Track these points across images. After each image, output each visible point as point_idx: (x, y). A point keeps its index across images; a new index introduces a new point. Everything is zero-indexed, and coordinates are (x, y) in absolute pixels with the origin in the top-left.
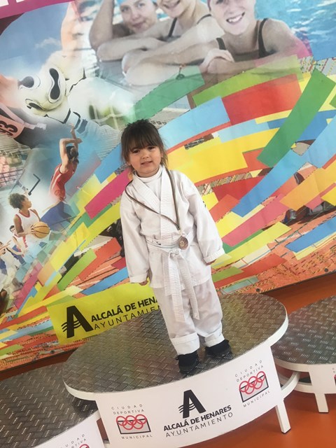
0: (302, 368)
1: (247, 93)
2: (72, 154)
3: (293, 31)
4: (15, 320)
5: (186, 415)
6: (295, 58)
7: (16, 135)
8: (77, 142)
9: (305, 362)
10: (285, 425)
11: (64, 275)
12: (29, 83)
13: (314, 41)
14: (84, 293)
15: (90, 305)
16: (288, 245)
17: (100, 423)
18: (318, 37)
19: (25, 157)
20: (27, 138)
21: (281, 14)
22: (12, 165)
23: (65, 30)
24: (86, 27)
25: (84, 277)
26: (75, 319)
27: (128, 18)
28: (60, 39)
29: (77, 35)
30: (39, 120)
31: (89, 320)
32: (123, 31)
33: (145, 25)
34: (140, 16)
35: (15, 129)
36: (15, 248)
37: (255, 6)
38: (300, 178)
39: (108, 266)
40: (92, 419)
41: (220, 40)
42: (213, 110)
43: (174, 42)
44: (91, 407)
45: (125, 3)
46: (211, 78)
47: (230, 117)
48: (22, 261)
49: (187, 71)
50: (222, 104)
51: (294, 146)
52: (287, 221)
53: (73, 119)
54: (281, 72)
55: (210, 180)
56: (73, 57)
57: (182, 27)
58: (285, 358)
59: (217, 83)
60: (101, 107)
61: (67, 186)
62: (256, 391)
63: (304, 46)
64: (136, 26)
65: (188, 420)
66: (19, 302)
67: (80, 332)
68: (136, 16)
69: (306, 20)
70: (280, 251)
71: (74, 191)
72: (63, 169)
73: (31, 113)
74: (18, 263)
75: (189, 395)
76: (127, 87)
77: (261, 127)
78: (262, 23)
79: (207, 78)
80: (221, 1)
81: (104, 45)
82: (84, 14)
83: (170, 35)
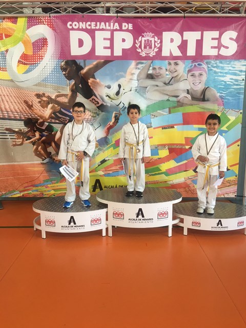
0: (182, 216)
1: (193, 113)
2: (117, 119)
3: (219, 94)
6: (216, 105)
7: (98, 105)
8: (120, 114)
9: (183, 215)
10: (170, 234)
11: (99, 165)
12: (109, 87)
13: (226, 100)
14: (105, 175)
15: (107, 181)
16: (193, 181)
18: (228, 99)
19: (98, 115)
20: (101, 107)
21: (215, 87)
22: (92, 117)
23: (129, 71)
25: (106, 169)
26: (98, 185)
27: (154, 72)
29: (133, 74)
30: (108, 102)
31: (103, 187)
32: (151, 77)
33: (160, 77)
34: (159, 73)
35: (98, 103)
37: (206, 81)
39: (117, 167)
40: (105, 210)
41: (188, 90)
42: (178, 116)
43: (170, 86)
44: (106, 206)
45: (154, 67)
46: (180, 104)
47: (184, 121)
49: (172, 99)
50: (182, 115)
52: (195, 171)
54: (209, 109)
55: (168, 145)
56: (129, 82)
57: (175, 81)
58: (177, 213)
61: (111, 131)
62: (163, 217)
63: (222, 101)
64: (156, 76)
65: (138, 218)
67: (98, 190)
68: (158, 72)
70: (189, 182)
71: (113, 133)
72: (111, 124)
73: (106, 99)
75: (140, 210)
76: (146, 98)
77: (195, 129)
78: (207, 88)
79: (179, 104)
80: (192, 75)
81: (142, 80)
82: (138, 67)
83: (169, 83)
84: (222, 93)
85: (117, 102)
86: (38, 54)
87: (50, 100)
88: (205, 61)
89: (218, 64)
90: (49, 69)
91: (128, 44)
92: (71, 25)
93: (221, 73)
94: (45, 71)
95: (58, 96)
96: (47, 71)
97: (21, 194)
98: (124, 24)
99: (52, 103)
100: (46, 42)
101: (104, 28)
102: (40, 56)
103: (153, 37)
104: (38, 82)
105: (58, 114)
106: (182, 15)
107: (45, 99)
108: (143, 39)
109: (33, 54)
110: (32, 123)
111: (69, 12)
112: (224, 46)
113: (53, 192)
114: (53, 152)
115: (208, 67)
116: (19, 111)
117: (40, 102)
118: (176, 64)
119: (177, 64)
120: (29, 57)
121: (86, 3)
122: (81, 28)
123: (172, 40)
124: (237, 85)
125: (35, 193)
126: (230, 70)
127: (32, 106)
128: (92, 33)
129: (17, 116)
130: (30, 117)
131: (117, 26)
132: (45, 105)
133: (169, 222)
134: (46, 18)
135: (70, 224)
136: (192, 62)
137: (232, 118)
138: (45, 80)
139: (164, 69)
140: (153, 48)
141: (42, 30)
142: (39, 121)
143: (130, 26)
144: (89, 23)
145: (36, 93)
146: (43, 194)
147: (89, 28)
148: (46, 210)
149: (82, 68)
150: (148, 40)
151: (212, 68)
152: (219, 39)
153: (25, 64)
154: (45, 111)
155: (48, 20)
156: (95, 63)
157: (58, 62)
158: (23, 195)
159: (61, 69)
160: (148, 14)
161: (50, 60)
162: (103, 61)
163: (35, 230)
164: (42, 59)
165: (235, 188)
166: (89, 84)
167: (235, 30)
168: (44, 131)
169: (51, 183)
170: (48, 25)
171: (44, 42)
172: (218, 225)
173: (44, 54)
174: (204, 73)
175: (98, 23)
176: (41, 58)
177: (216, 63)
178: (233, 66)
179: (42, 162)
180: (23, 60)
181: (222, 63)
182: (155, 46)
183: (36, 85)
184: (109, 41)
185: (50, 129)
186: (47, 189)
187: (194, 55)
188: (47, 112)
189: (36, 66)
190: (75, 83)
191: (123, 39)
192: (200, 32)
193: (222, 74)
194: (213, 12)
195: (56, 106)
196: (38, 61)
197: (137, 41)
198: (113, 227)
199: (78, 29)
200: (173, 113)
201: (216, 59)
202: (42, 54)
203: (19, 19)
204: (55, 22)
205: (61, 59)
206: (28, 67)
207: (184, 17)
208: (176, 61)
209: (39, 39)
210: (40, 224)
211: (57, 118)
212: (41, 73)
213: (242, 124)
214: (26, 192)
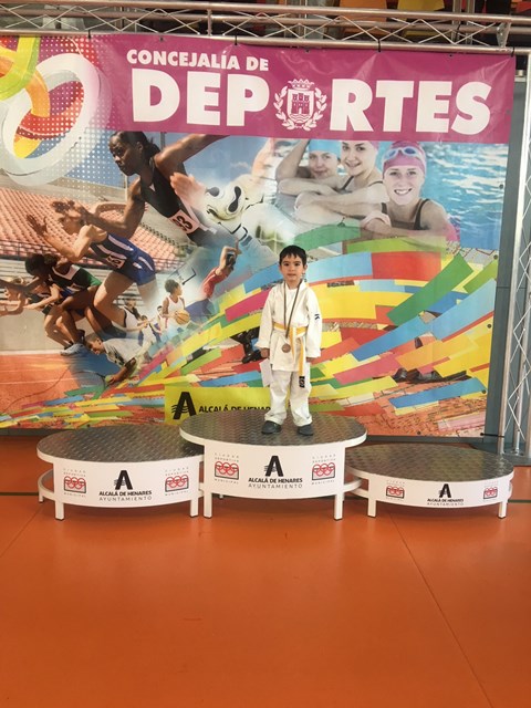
0: (365, 475)
1: (395, 255)
2: (230, 261)
4: (135, 389)
5: (268, 474)
6: (444, 239)
7: (189, 231)
8: (238, 252)
9: (368, 472)
10: (339, 513)
11: (189, 362)
13: (465, 230)
14: (201, 383)
15: (204, 397)
16: (392, 400)
17: (202, 464)
18: (469, 227)
19: (190, 252)
20: (197, 236)
21: (442, 199)
22: (176, 255)
23: (258, 159)
24: (276, 162)
25: (205, 370)
26: (185, 404)
27: (313, 165)
28: (252, 165)
29: (267, 166)
30: (212, 225)
31: (197, 409)
33: (325, 174)
34: (323, 165)
35: (191, 227)
36: (156, 326)
37: (423, 186)
38: (419, 343)
39: (228, 367)
40: (197, 459)
41: (384, 205)
42: (361, 260)
43: (345, 195)
45: (313, 152)
46: (367, 234)
47: (374, 271)
48: (158, 339)
49: (349, 222)
50: (370, 258)
51: (422, 313)
52: (397, 378)
53: (241, 233)
55: (341, 321)
56: (259, 183)
57: (356, 184)
58: (354, 467)
59: (371, 239)
60: (268, 230)
61: (217, 287)
62: (324, 476)
64: (316, 172)
65: (269, 478)
66: (144, 373)
67: (185, 416)
68: (320, 165)
69: (462, 210)
70: (383, 402)
71: (222, 293)
72: (218, 271)
73: (208, 218)
74: (154, 339)
75: (275, 459)
76: (294, 220)
77: (398, 288)
78: (424, 202)
79: (364, 233)
80: (395, 174)
81: (286, 180)
82: (278, 151)
83: (344, 188)
84: (456, 214)
85: (231, 226)
86: (60, 116)
87: (86, 217)
88: (422, 144)
89: (448, 151)
90: (86, 149)
91: (259, 103)
92: (134, 57)
93: (455, 170)
94: (75, 153)
95: (102, 209)
96: (80, 153)
97: (15, 422)
98: (250, 59)
99: (88, 224)
100: (80, 91)
101: (208, 65)
102: (65, 121)
103: (312, 89)
104: (59, 176)
105: (101, 247)
106: (375, 44)
107: (73, 213)
108: (291, 92)
109: (51, 116)
110: (44, 266)
111: (131, 29)
112: (462, 114)
113: (85, 418)
114: (89, 330)
115: (428, 157)
116: (15, 239)
117: (62, 220)
118: (360, 148)
119: (362, 149)
120: (41, 122)
121: (169, 10)
122: (156, 63)
123: (352, 98)
124: (488, 197)
125: (46, 419)
126: (474, 165)
127: (44, 228)
128: (179, 75)
129: (11, 248)
130: (41, 252)
131: (234, 63)
132: (74, 226)
133: (337, 487)
134: (82, 40)
135: (118, 488)
136: (395, 146)
137: (477, 268)
138: (75, 173)
139: (333, 157)
140: (311, 113)
141: (71, 66)
142: (58, 263)
143: (264, 65)
144: (174, 54)
145: (54, 200)
146: (63, 422)
147: (174, 64)
148: (67, 457)
149: (157, 151)
150: (301, 95)
151: (437, 160)
152: (452, 99)
153: (31, 137)
154: (73, 239)
155: (85, 43)
156: (185, 140)
157: (106, 134)
158: (19, 424)
159: (112, 150)
160: (300, 41)
161: (88, 131)
162: (202, 135)
163: (41, 500)
164: (70, 127)
165: (481, 417)
166: (172, 185)
167: (485, 79)
168: (69, 283)
169: (81, 398)
170: (84, 54)
171: (74, 90)
172: (441, 496)
173: (75, 117)
174: (418, 170)
175: (194, 55)
176: (68, 125)
177: (444, 150)
178: (482, 156)
179: (63, 351)
180: (28, 127)
181: (456, 150)
182: (316, 109)
183: (55, 183)
184: (217, 94)
185: (83, 279)
186: (72, 412)
187: (399, 130)
188: (78, 242)
189: (55, 142)
190: (141, 181)
191: (247, 91)
192: (411, 83)
193: (457, 174)
194: (441, 41)
195: (99, 229)
196: (60, 131)
197: (276, 96)
198: (215, 496)
199: (151, 66)
200: (352, 252)
201: (445, 141)
202: (70, 116)
203: (21, 40)
204: (100, 49)
205: (111, 128)
206: (38, 142)
207: (379, 49)
208: (360, 142)
209: (65, 85)
210: (51, 488)
211: (100, 256)
212: (65, 158)
213: (498, 280)
214: (25, 418)
